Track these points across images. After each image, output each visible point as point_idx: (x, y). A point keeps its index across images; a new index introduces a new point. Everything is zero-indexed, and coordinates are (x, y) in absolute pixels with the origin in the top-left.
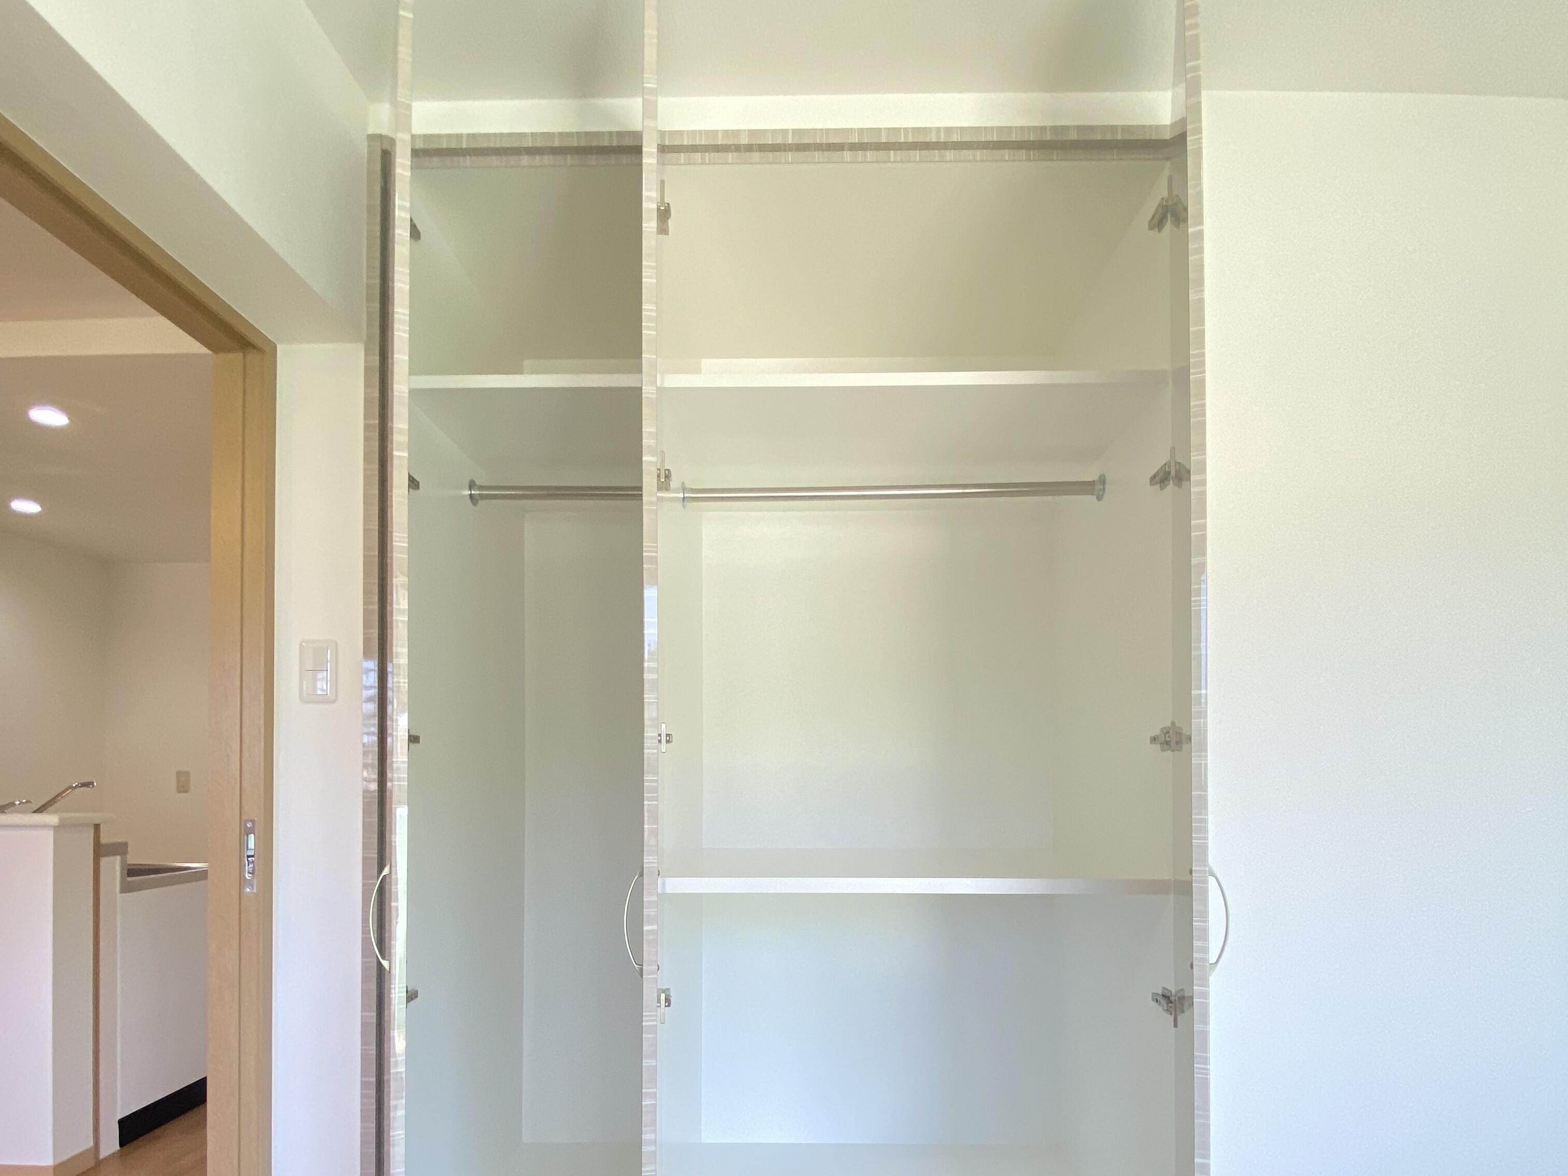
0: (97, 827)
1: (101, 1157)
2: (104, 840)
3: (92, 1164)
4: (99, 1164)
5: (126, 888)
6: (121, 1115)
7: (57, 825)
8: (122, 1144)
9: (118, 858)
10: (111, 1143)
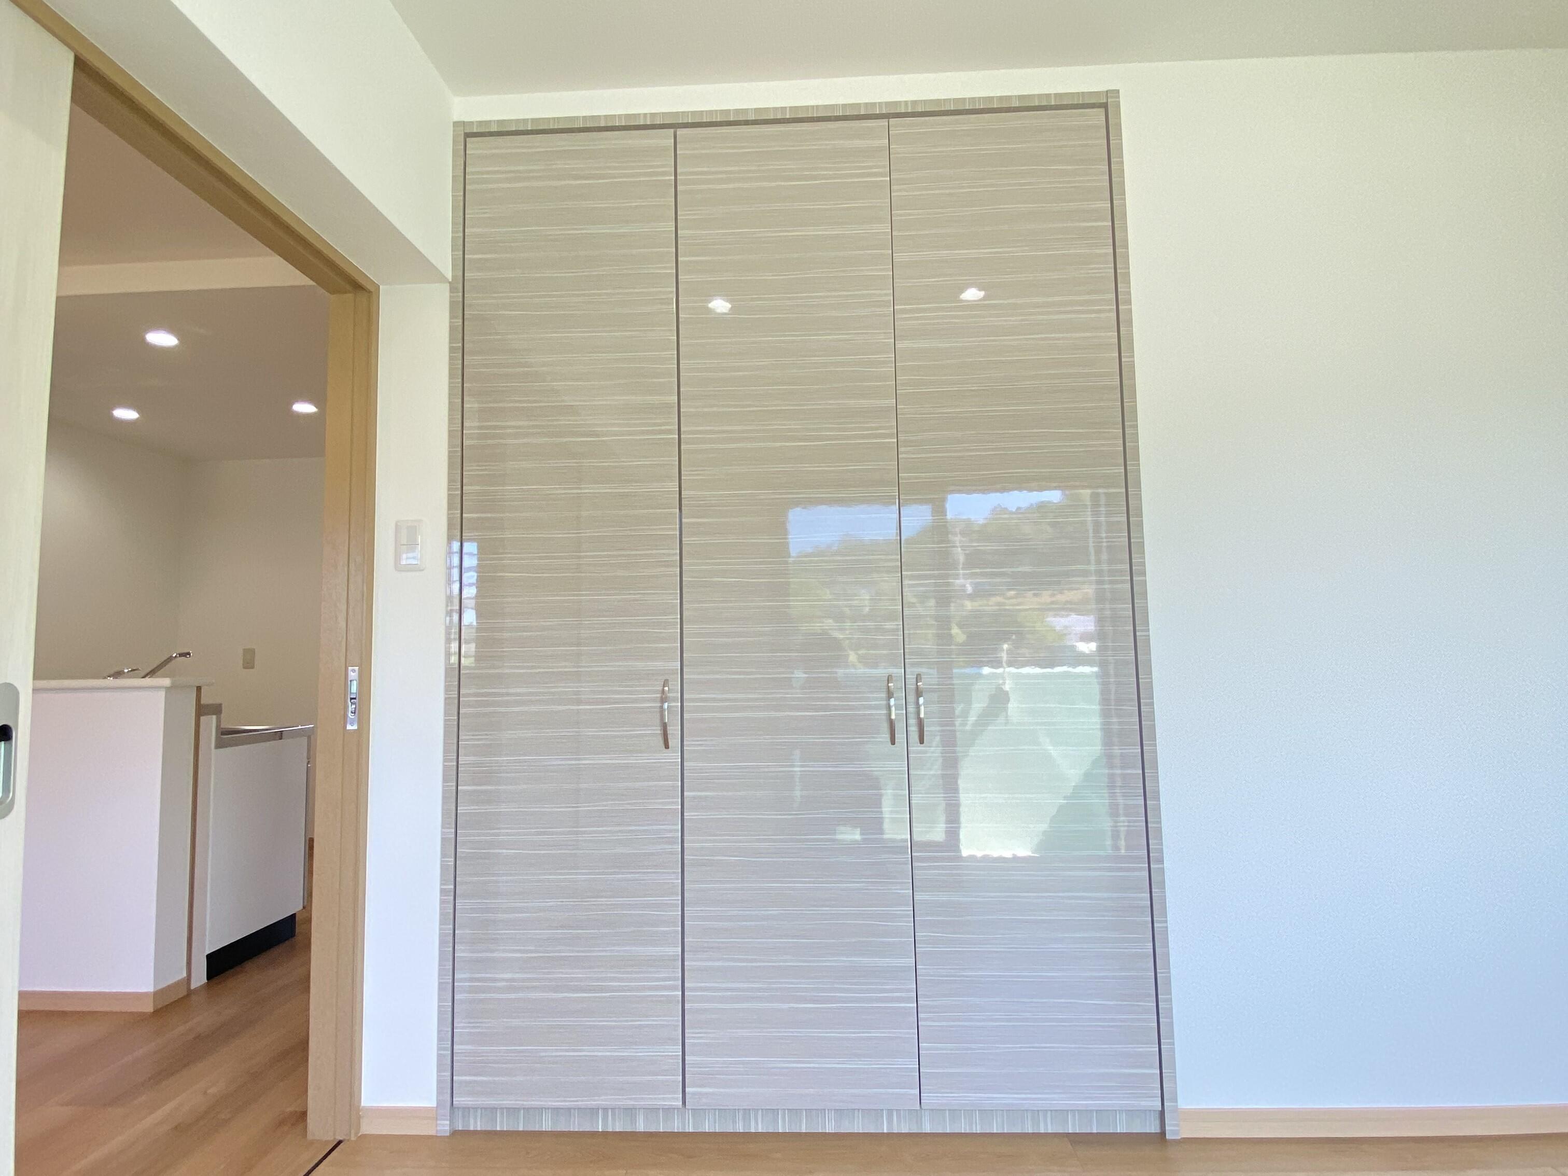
0: (199, 689)
1: (193, 987)
2: (204, 701)
3: (183, 993)
4: (190, 993)
5: (220, 745)
6: (208, 952)
7: (168, 686)
8: (208, 978)
9: (214, 717)
10: (200, 977)
